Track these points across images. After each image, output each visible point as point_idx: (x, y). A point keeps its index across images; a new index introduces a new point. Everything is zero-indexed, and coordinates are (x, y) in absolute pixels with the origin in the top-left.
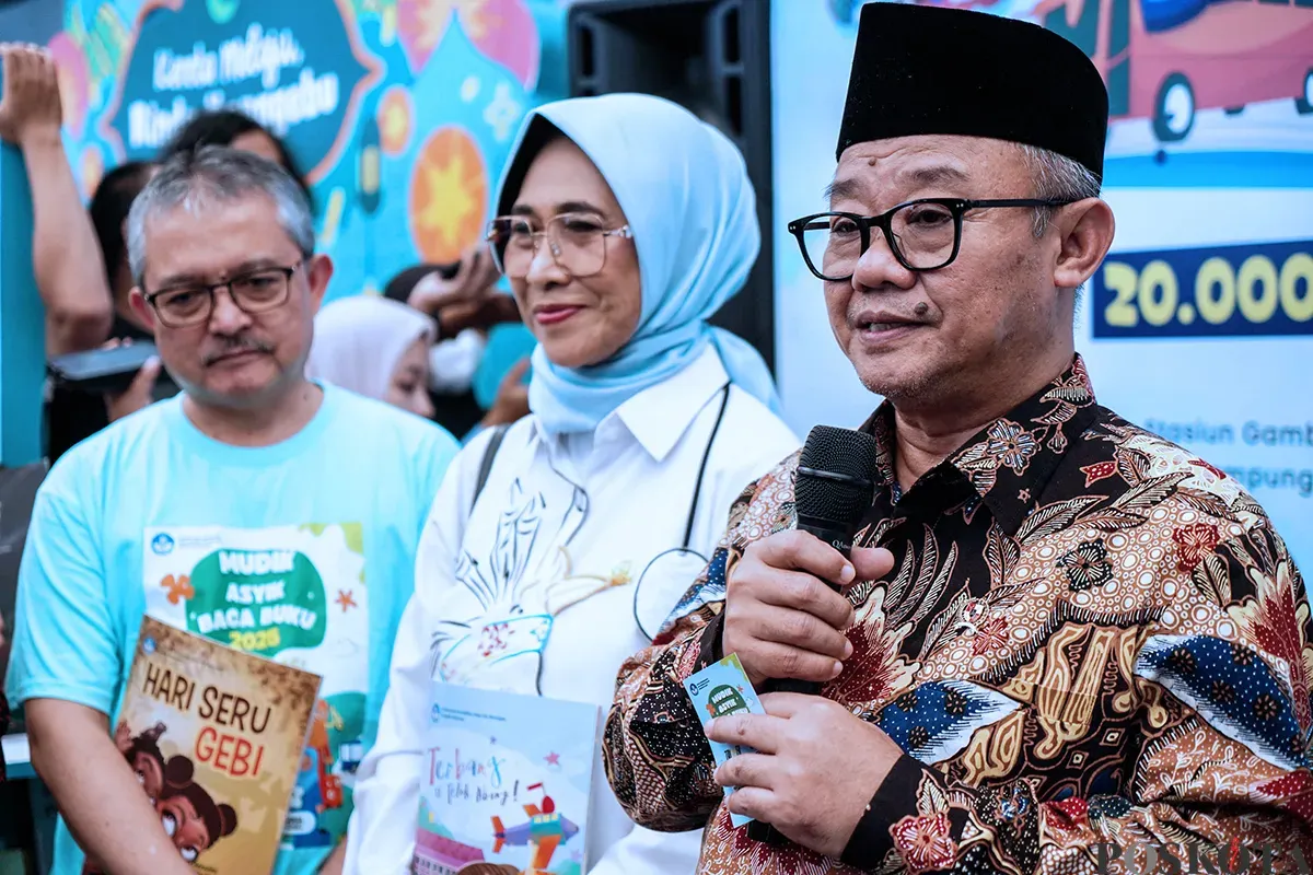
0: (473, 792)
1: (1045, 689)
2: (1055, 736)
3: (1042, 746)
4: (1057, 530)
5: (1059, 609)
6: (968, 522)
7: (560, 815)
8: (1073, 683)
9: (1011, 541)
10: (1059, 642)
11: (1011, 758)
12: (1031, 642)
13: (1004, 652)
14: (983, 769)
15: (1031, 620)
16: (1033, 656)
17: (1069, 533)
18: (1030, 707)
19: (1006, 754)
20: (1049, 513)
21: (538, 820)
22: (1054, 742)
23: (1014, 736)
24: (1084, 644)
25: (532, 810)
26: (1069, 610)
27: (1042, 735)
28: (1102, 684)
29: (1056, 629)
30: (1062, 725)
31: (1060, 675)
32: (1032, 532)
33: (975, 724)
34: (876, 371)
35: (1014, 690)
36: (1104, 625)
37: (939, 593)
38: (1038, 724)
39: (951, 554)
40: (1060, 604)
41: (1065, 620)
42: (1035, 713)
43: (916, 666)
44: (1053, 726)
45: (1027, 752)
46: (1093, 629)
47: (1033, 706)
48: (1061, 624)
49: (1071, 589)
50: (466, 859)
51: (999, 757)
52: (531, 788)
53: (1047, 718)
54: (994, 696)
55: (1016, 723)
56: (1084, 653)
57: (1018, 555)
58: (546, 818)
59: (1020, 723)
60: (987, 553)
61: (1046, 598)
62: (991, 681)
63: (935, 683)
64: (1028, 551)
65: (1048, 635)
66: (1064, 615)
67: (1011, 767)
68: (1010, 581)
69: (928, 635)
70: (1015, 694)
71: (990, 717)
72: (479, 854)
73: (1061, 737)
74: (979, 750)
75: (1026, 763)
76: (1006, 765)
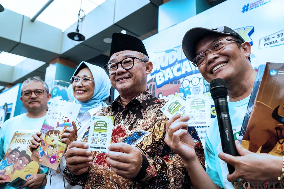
0: (55, 118)
1: (155, 129)
2: (158, 137)
3: (156, 139)
4: (152, 109)
5: (156, 120)
6: (137, 109)
7: (70, 123)
8: (159, 129)
9: (145, 111)
10: (156, 124)
11: (151, 141)
12: (152, 125)
13: (148, 126)
14: (146, 144)
15: (152, 121)
16: (152, 127)
17: (155, 109)
18: (153, 133)
19: (150, 141)
20: (150, 107)
21: (66, 123)
22: (158, 138)
23: (151, 138)
24: (160, 123)
25: (65, 121)
26: (157, 120)
27: (156, 137)
28: (164, 129)
29: (155, 123)
30: (159, 135)
31: (157, 128)
32: (148, 110)
33: (144, 136)
34: (122, 86)
35: (150, 130)
36: (163, 120)
37: (134, 120)
38: (155, 135)
39: (135, 114)
40: (155, 119)
41: (157, 121)
42: (154, 134)
43: (132, 130)
44: (157, 136)
45: (154, 140)
46: (161, 121)
47: (154, 133)
48: (156, 122)
49: (157, 117)
50: (50, 129)
51: (149, 141)
52: (66, 117)
53: (156, 134)
54: (146, 132)
55: (151, 135)
56: (160, 124)
57: (147, 113)
58: (67, 123)
59: (152, 136)
60: (141, 113)
61: (153, 118)
62: (146, 129)
63: (136, 132)
64: (148, 112)
65: (154, 124)
66: (156, 121)
67: (151, 143)
68: (146, 117)
69: (133, 126)
70: (150, 131)
71: (146, 135)
72: (53, 128)
73: (159, 137)
74: (145, 141)
75: (154, 142)
76: (150, 143)
